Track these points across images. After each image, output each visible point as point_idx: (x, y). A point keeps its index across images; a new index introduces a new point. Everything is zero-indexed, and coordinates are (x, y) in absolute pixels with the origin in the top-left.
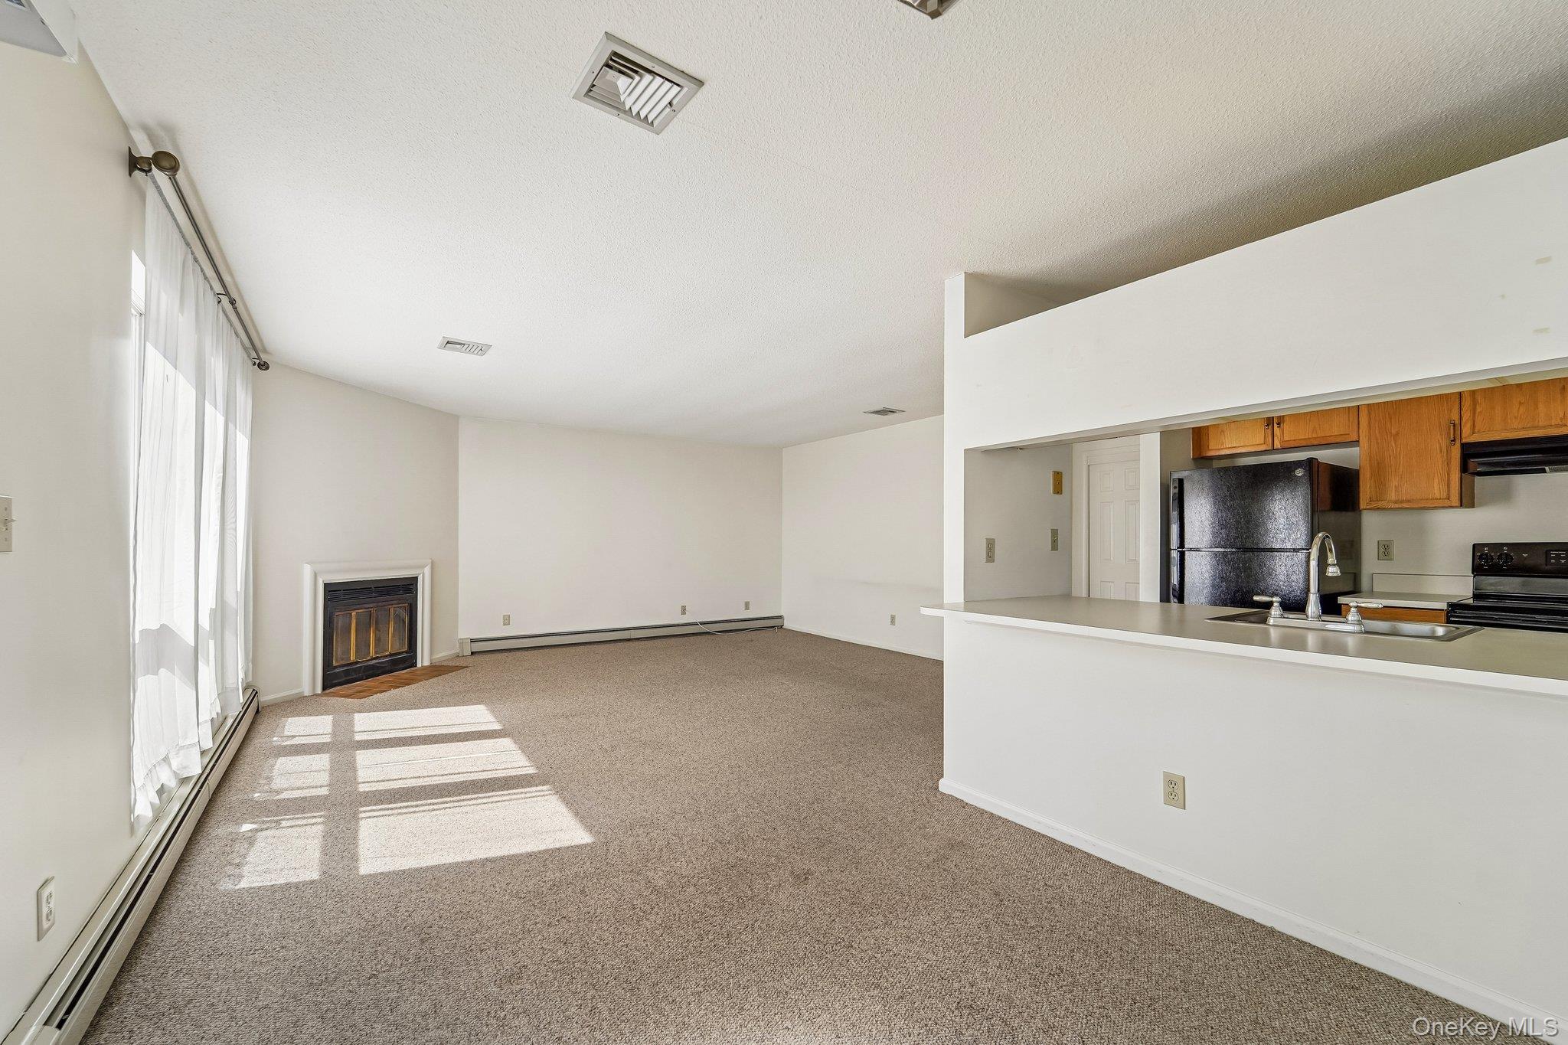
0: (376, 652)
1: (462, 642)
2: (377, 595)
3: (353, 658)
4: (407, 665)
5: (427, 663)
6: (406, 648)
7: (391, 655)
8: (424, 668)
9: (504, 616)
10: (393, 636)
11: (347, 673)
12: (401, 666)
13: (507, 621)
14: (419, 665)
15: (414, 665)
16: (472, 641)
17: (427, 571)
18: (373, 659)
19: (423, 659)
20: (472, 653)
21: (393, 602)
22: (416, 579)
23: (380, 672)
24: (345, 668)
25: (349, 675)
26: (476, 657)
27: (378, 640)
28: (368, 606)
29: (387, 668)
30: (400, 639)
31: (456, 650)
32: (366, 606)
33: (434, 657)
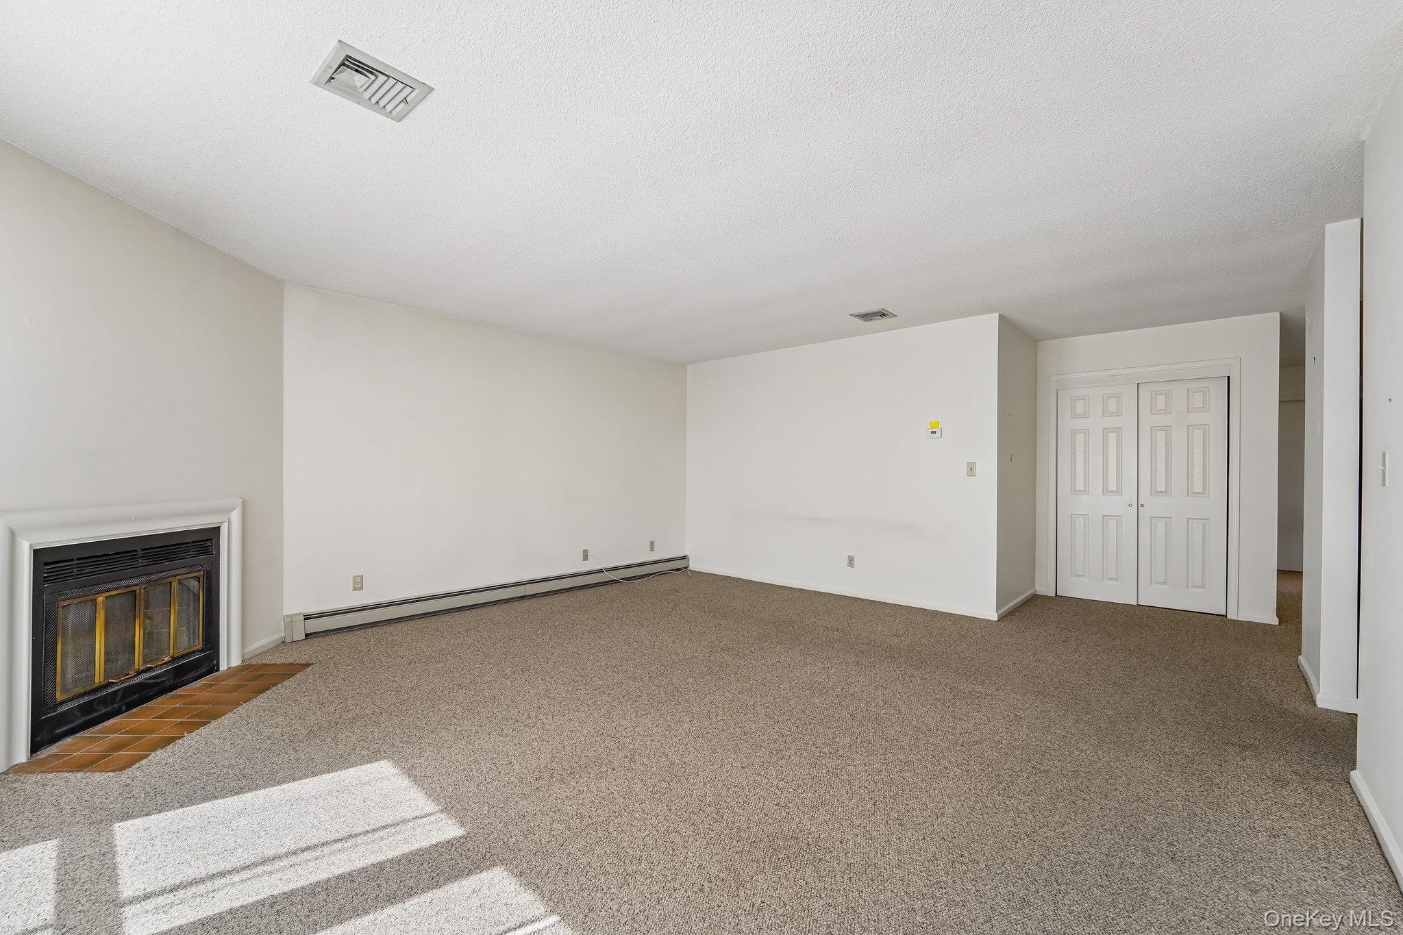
0: (145, 662)
1: (289, 621)
2: (146, 562)
3: (99, 678)
4: (203, 670)
5: (236, 662)
6: (199, 644)
7: (174, 659)
8: (233, 672)
9: (355, 577)
10: (178, 625)
11: (86, 708)
12: (193, 675)
13: (358, 584)
14: (223, 667)
15: (215, 668)
16: (308, 617)
17: (235, 516)
18: (139, 673)
19: (230, 656)
20: (307, 635)
21: (177, 571)
22: (216, 531)
23: (155, 690)
24: (86, 699)
25: (94, 711)
26: (317, 643)
27: (149, 638)
28: (130, 582)
29: (168, 684)
30: (189, 630)
31: (281, 634)
32: (123, 583)
33: (246, 651)
